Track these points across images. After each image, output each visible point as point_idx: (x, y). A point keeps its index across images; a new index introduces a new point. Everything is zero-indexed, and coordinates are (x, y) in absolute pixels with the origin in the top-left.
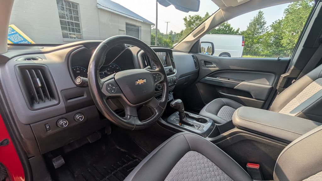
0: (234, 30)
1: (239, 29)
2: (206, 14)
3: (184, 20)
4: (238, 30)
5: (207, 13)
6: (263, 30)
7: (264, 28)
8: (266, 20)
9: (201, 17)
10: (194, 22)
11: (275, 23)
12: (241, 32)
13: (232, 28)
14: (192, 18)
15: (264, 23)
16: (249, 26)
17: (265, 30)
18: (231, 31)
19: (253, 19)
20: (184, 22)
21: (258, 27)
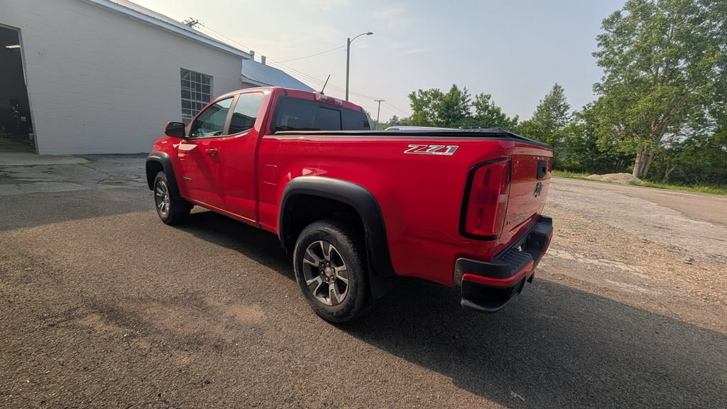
0: (509, 119)
1: (518, 116)
2: (453, 89)
3: (409, 99)
4: (516, 120)
5: (454, 86)
6: (565, 121)
7: (567, 116)
8: (568, 102)
9: (441, 94)
10: (429, 101)
11: (587, 107)
12: (521, 123)
13: (504, 116)
14: (426, 94)
15: (567, 107)
16: (537, 111)
17: (569, 120)
18: (501, 121)
19: (544, 98)
20: (410, 102)
21: (554, 113)
